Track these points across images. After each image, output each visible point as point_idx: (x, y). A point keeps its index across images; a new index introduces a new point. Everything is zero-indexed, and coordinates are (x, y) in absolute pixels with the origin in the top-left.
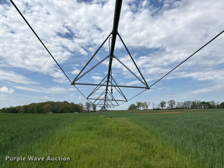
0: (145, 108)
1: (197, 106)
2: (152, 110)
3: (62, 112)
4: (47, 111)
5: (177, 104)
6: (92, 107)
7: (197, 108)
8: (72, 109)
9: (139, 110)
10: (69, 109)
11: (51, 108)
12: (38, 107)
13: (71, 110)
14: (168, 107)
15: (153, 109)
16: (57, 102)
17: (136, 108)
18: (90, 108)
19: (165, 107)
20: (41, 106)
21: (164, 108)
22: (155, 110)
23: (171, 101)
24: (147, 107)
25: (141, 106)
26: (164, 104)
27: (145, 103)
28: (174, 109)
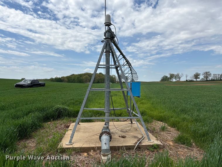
2: (184, 81)
5: (213, 75)
9: (171, 81)
12: (78, 78)
14: (202, 79)
17: (169, 79)
18: (122, 80)
19: (199, 79)
20: (81, 77)
22: (188, 81)
23: (207, 73)
24: (179, 79)
25: (174, 77)
26: (199, 75)
27: (178, 75)
28: (209, 81)
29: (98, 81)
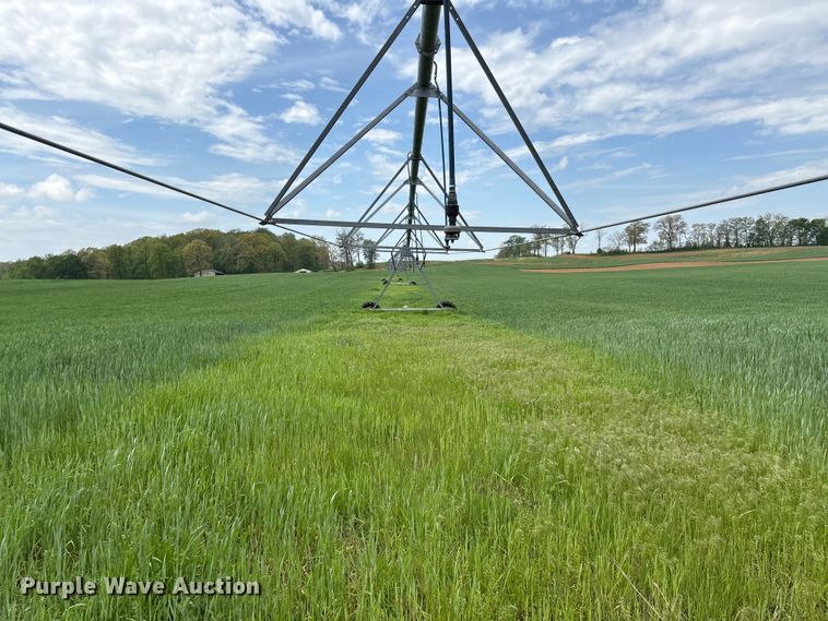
0: (566, 249)
1: (772, 239)
2: (592, 255)
3: (251, 269)
4: (194, 264)
5: (692, 229)
6: (361, 250)
7: (772, 245)
8: (286, 260)
9: (539, 256)
10: (276, 257)
11: (207, 256)
12: (160, 252)
13: (284, 261)
14: (655, 243)
15: (595, 252)
16: (231, 233)
17: (530, 249)
18: (354, 255)
19: (645, 242)
20: (173, 248)
21: (641, 247)
22: (606, 254)
23: (669, 220)
24: (573, 246)
25: (550, 241)
26: (642, 230)
28: (680, 249)
29: (252, 264)
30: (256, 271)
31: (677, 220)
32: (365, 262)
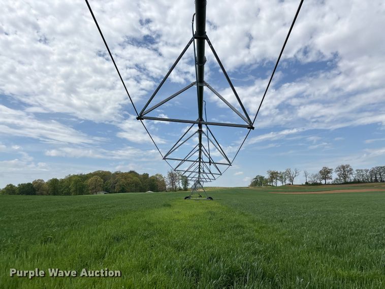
2: (303, 185)
3: (122, 191)
4: (93, 189)
5: (356, 172)
6: (180, 181)
8: (141, 186)
9: (273, 186)
10: (137, 185)
11: (100, 185)
12: (76, 182)
14: (337, 179)
15: (304, 184)
17: (267, 182)
18: (177, 184)
19: (331, 179)
21: (329, 182)
22: (310, 185)
23: (343, 167)
24: (291, 180)
25: (278, 178)
26: (328, 172)
27: (288, 173)
28: (351, 183)
29: (123, 189)
30: (126, 192)
31: (347, 167)
32: (182, 188)
